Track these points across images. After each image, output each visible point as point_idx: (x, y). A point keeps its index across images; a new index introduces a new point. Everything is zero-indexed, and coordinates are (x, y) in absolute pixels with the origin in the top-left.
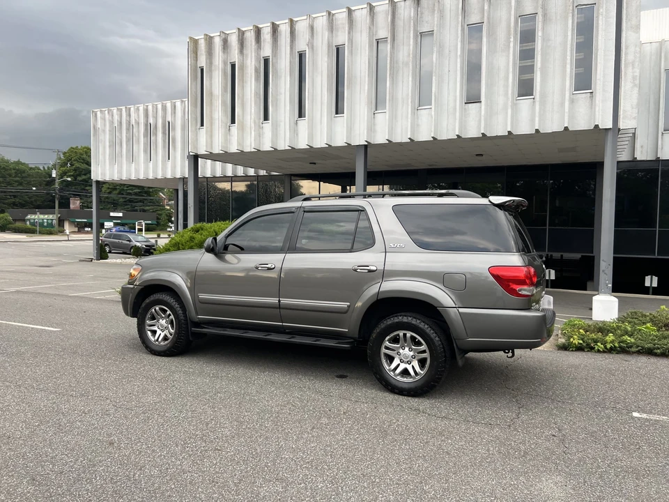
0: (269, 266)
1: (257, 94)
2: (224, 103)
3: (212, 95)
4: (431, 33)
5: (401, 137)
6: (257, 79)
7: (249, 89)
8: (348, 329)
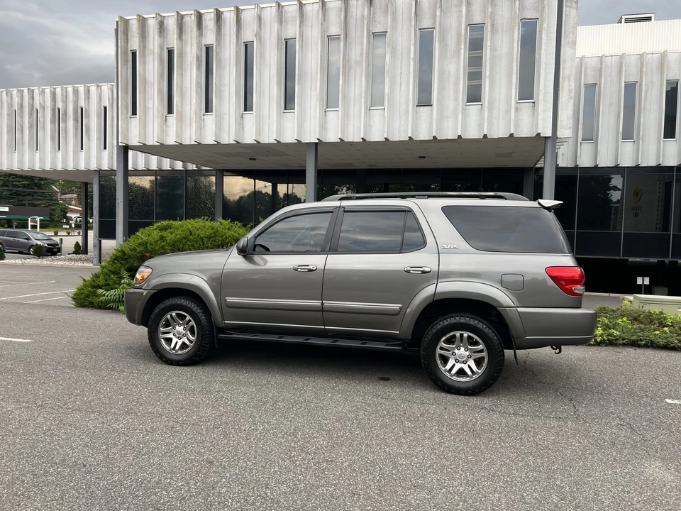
0: (311, 267)
1: (198, 84)
2: (160, 91)
3: (145, 82)
4: (383, 34)
5: (354, 136)
6: (199, 68)
7: (189, 78)
8: (399, 332)
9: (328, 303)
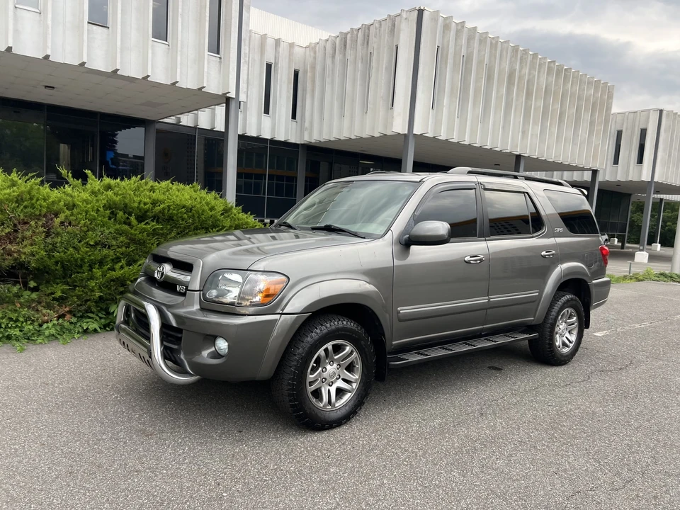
0: (481, 258)
8: (534, 317)
9: (495, 299)
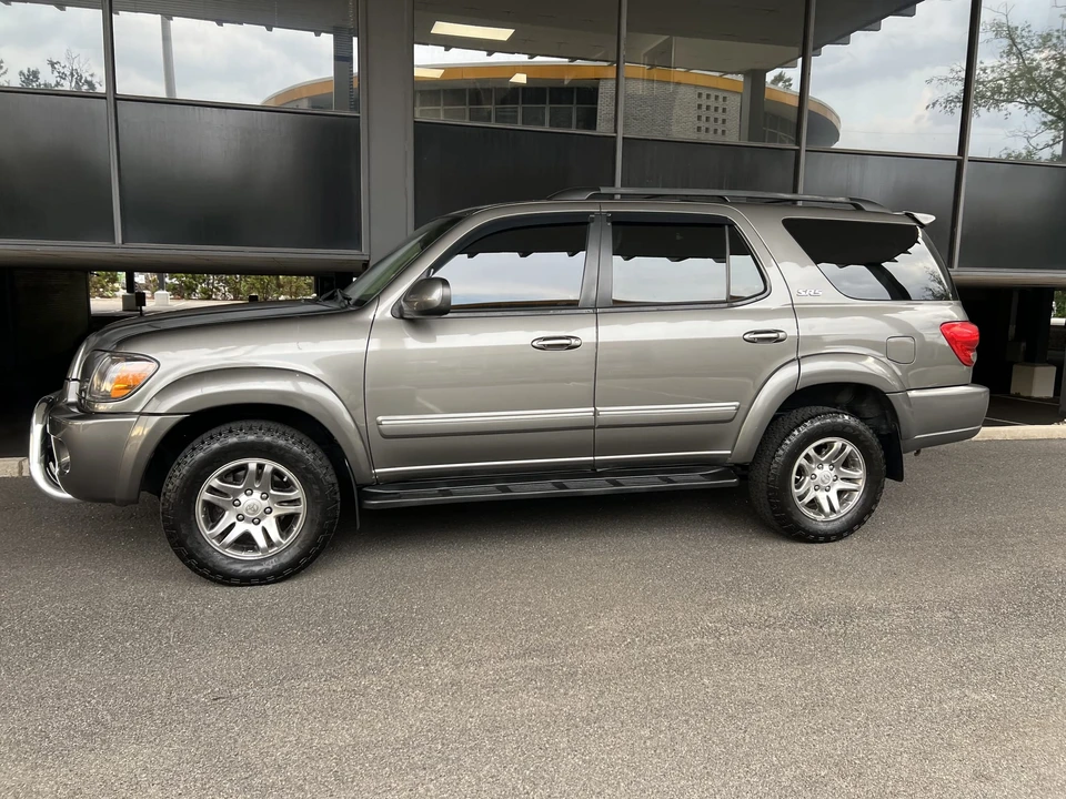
0: (571, 341)
8: (732, 450)
